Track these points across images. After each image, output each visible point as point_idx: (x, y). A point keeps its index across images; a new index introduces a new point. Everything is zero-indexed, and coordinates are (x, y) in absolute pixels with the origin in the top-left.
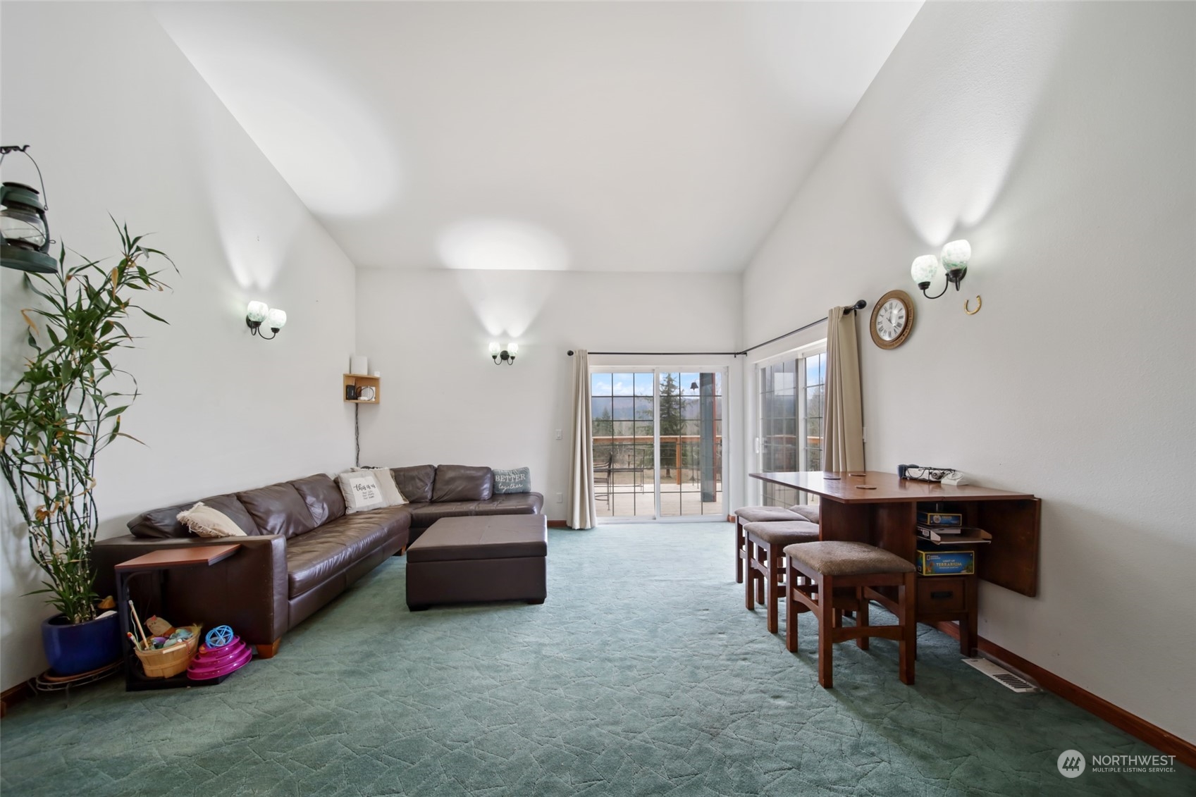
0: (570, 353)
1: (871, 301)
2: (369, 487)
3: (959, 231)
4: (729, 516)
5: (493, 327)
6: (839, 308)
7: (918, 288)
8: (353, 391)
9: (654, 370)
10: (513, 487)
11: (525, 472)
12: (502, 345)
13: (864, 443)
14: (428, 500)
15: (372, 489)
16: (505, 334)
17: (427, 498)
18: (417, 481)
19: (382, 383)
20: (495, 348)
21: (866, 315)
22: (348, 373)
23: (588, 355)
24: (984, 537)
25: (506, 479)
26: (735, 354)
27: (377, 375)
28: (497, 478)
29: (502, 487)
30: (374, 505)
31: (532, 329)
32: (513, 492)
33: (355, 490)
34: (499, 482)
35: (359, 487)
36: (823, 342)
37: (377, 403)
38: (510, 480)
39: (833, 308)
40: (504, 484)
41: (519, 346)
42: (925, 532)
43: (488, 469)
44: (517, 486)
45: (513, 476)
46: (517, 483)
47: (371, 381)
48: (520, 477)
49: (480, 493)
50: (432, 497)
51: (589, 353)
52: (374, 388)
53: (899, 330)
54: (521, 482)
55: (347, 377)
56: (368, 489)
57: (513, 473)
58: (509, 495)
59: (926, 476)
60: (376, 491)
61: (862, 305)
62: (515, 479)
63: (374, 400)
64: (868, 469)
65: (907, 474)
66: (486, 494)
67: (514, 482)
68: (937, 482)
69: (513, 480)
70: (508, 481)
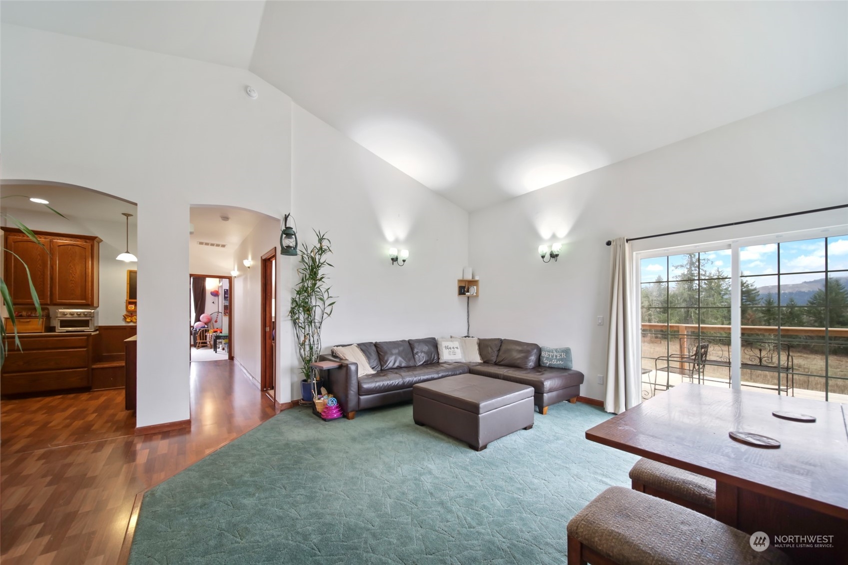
0: (609, 243)
2: (453, 348)
5: (545, 232)
8: (464, 289)
9: (730, 245)
10: (555, 363)
11: (567, 351)
14: (493, 363)
15: (456, 349)
16: (554, 237)
18: (490, 349)
19: (480, 284)
20: (546, 249)
22: (461, 278)
25: (549, 355)
27: (477, 278)
28: (543, 354)
29: (546, 361)
30: (455, 359)
32: (555, 366)
33: (444, 349)
34: (544, 357)
35: (447, 348)
37: (477, 296)
38: (552, 356)
40: (548, 359)
43: (536, 346)
44: (558, 363)
45: (555, 354)
46: (559, 360)
47: (473, 282)
48: (561, 355)
49: (526, 363)
50: (496, 361)
52: (475, 287)
54: (562, 360)
55: (460, 281)
56: (452, 349)
57: (556, 351)
58: (551, 368)
60: (459, 351)
62: (556, 356)
63: (475, 294)
66: (531, 364)
67: (556, 359)
69: (555, 357)
70: (551, 357)
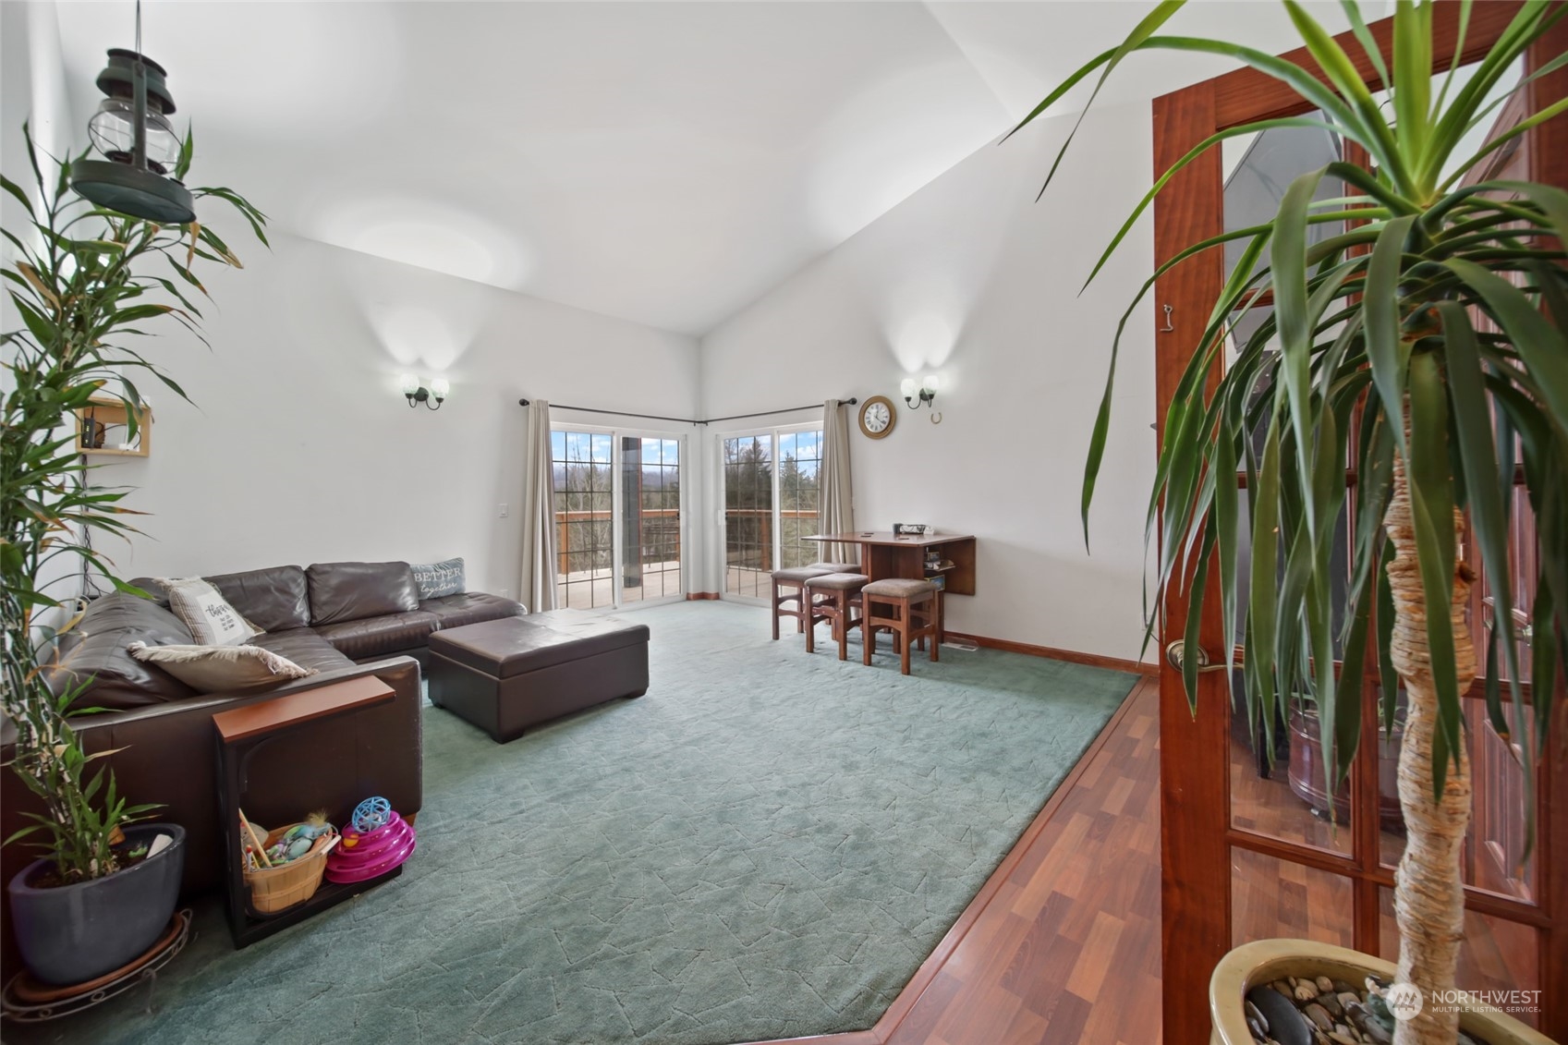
0: (524, 403)
1: (862, 400)
2: (223, 609)
3: (927, 367)
4: (688, 594)
5: (400, 348)
6: (833, 401)
7: (905, 400)
9: (613, 433)
10: (444, 588)
11: (457, 564)
12: (421, 379)
13: (852, 510)
14: (305, 624)
15: (227, 611)
16: (420, 363)
17: (302, 621)
18: (276, 593)
20: (408, 382)
21: (854, 411)
23: (550, 408)
24: (950, 565)
25: (432, 577)
26: (695, 422)
28: (421, 577)
29: (427, 590)
31: (463, 362)
32: (442, 595)
33: (208, 615)
34: (421, 583)
36: (821, 423)
37: (144, 455)
38: (439, 577)
39: (830, 399)
40: (430, 585)
41: (451, 384)
42: (930, 565)
43: (403, 566)
44: (448, 587)
45: (443, 572)
46: (448, 582)
48: (453, 573)
49: (399, 603)
50: (312, 616)
51: (551, 406)
53: (884, 426)
54: (453, 580)
56: (224, 613)
57: (441, 568)
58: (438, 599)
59: (915, 530)
60: (235, 614)
61: (854, 402)
62: (446, 576)
63: (138, 449)
64: (856, 530)
65: (901, 530)
66: (406, 600)
67: (446, 581)
68: (920, 533)
69: (443, 578)
70: (435, 579)
